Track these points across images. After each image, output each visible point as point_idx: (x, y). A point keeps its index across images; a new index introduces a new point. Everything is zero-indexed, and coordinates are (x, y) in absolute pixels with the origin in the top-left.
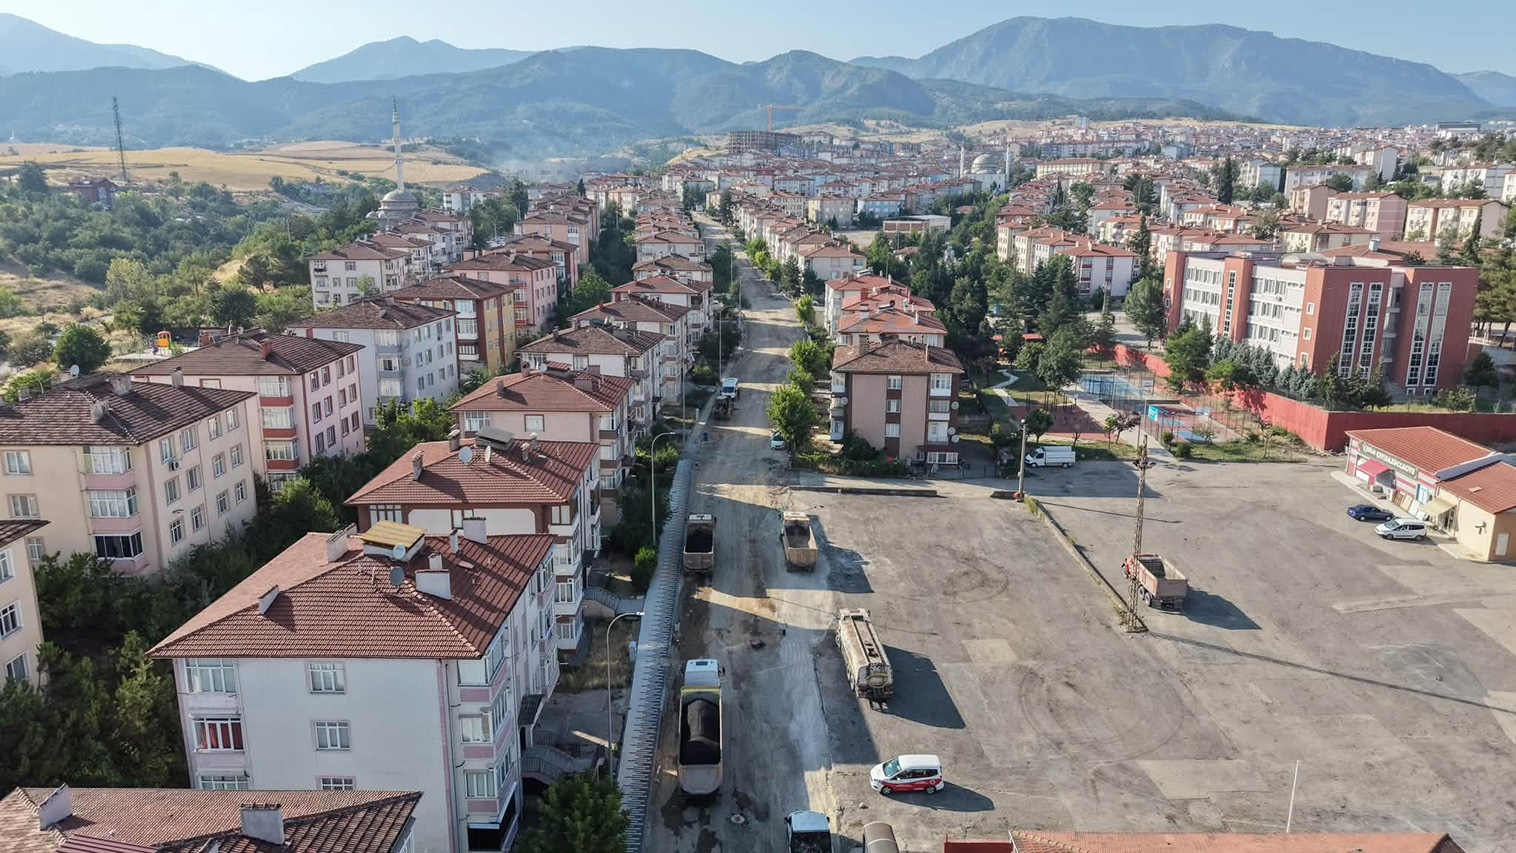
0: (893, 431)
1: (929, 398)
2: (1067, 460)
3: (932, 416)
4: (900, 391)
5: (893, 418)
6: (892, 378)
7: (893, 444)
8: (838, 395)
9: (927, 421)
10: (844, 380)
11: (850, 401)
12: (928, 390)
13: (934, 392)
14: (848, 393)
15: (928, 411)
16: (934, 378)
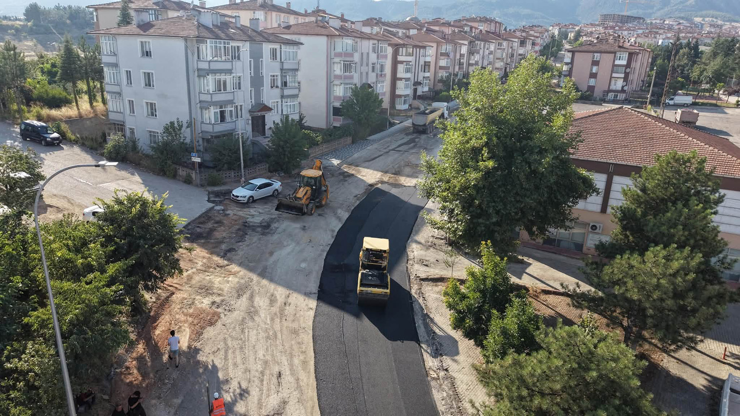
0: (592, 82)
1: (614, 65)
2: (687, 102)
3: (614, 75)
4: (599, 61)
5: (593, 76)
6: (596, 55)
7: (591, 88)
8: (567, 64)
9: (611, 77)
10: (571, 56)
11: (572, 67)
12: (614, 61)
13: (617, 62)
14: (572, 63)
15: (612, 72)
16: (618, 55)
